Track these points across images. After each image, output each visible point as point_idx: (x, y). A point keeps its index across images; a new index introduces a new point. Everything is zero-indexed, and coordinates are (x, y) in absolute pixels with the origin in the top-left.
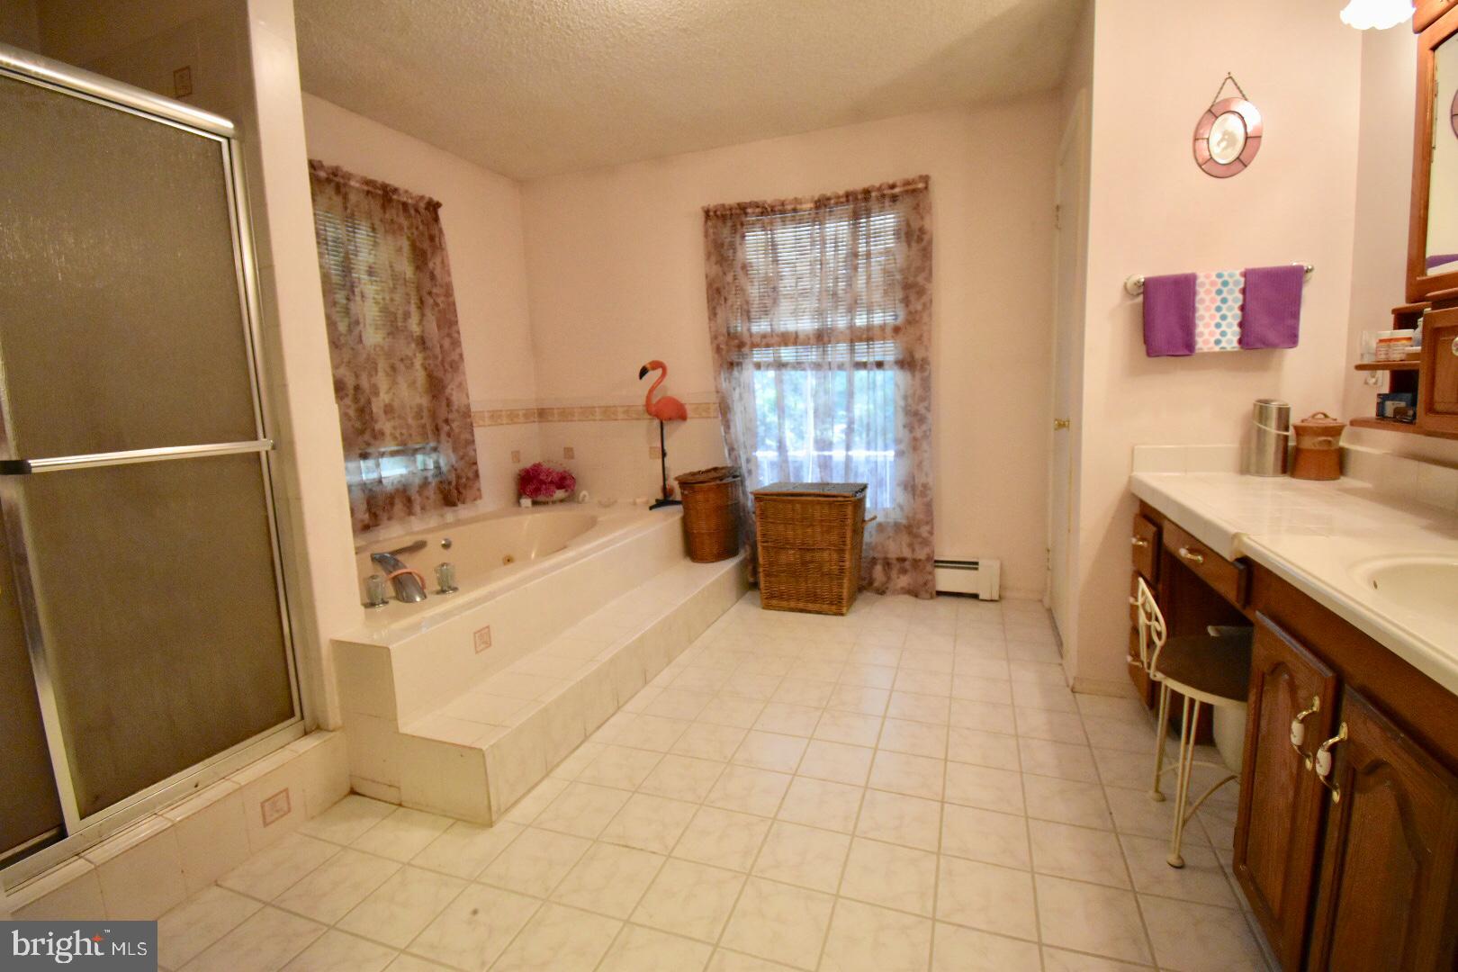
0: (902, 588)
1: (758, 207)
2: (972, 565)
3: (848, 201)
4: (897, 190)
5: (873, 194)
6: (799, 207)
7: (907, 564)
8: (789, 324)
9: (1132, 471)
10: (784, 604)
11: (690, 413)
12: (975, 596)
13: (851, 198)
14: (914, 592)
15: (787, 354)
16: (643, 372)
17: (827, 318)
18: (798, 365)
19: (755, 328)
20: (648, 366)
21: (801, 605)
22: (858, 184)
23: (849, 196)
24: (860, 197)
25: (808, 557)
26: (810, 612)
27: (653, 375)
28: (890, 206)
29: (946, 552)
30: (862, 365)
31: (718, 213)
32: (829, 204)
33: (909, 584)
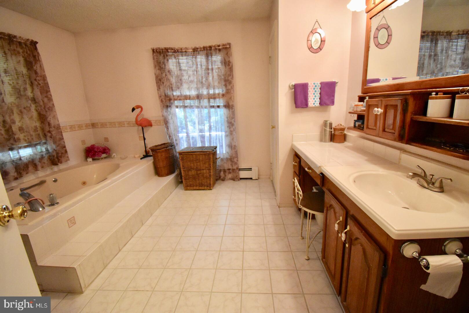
0: (230, 178)
1: (173, 50)
2: (250, 169)
3: (204, 50)
4: (220, 47)
5: (213, 48)
6: (187, 51)
7: (231, 171)
8: (188, 93)
9: (292, 142)
10: (192, 188)
11: (153, 124)
12: (251, 179)
13: (205, 49)
14: (233, 179)
15: (188, 102)
16: (133, 110)
17: (200, 90)
18: (191, 107)
19: (175, 94)
20: (135, 108)
21: (197, 188)
22: (207, 44)
23: (204, 48)
24: (208, 49)
25: (199, 172)
26: (201, 190)
27: (137, 111)
28: (219, 53)
29: (242, 166)
30: (213, 107)
31: (158, 51)
32: (198, 51)
33: (232, 177)
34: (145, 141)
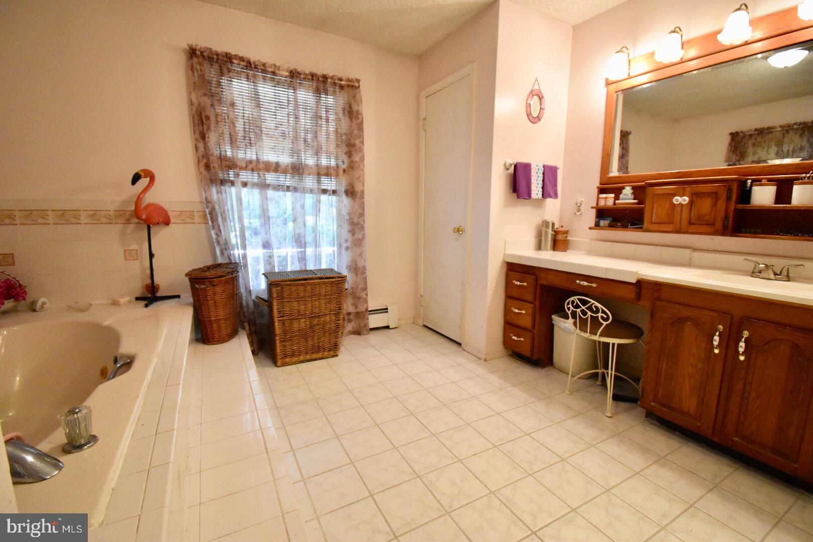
0: (349, 331)
1: (243, 61)
2: (385, 310)
3: (312, 79)
4: (343, 83)
5: (329, 80)
6: (277, 71)
7: (352, 317)
8: (270, 157)
9: (505, 251)
10: (295, 359)
12: (387, 327)
13: (314, 78)
14: (357, 332)
15: (270, 178)
16: (136, 178)
17: (301, 154)
18: (278, 188)
19: (241, 155)
22: (320, 71)
23: (313, 76)
24: (321, 79)
27: (144, 182)
28: (340, 92)
29: (372, 306)
30: (325, 191)
31: (205, 54)
32: (300, 77)
33: (353, 328)
34: (154, 260)
